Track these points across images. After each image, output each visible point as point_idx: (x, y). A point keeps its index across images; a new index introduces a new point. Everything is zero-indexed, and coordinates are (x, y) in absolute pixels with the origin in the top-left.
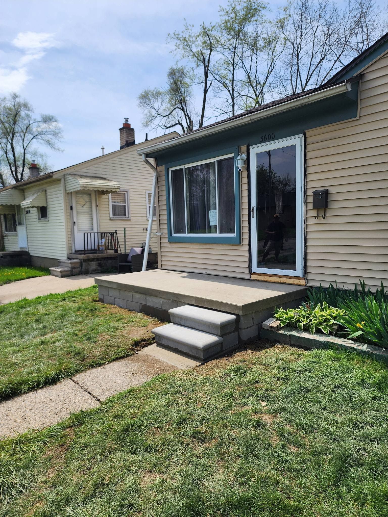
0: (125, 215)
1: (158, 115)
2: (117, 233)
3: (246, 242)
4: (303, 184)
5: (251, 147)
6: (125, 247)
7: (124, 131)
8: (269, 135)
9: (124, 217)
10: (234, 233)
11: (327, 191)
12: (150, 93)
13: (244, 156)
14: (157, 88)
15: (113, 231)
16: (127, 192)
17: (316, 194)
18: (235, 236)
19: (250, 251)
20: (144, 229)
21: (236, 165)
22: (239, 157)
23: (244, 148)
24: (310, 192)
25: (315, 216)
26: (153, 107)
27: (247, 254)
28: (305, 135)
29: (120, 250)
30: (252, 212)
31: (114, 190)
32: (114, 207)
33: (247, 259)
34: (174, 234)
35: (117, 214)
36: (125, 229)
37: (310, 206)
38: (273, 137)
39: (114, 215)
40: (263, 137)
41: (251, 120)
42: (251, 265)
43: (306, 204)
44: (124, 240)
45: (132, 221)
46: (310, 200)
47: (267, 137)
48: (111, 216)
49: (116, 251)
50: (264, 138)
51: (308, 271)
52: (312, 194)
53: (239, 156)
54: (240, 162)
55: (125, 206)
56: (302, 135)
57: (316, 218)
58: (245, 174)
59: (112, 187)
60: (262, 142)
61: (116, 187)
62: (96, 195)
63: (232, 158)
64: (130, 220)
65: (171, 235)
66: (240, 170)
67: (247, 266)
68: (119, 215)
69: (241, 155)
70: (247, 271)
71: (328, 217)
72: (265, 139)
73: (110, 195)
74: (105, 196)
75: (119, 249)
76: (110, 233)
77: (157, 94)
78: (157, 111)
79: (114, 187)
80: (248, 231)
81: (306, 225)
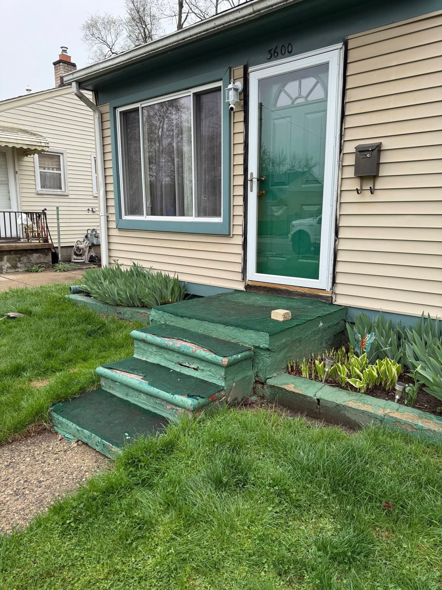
0: (61, 188)
1: (113, 53)
2: (45, 214)
3: (239, 231)
4: (338, 133)
5: (250, 69)
6: (59, 235)
7: (61, 67)
8: (283, 46)
9: (58, 191)
10: (219, 215)
11: (379, 145)
12: (100, 21)
13: (239, 85)
14: (108, 14)
15: (40, 209)
16: (62, 154)
17: (361, 151)
18: (222, 221)
19: (245, 245)
20: (89, 210)
21: (224, 99)
22: (230, 86)
23: (239, 72)
24: (350, 148)
25: (357, 189)
26: (105, 42)
27: (240, 251)
28: (346, 44)
29: (51, 239)
30: (249, 182)
31: (39, 149)
32: (43, 176)
33: (240, 259)
34: (126, 215)
35: (48, 186)
36: (58, 208)
37: (350, 172)
38: (290, 50)
39: (43, 187)
40: (272, 52)
41: (254, 12)
42: (246, 268)
43: (342, 167)
44: (56, 225)
45: (70, 197)
46: (350, 160)
47: (278, 50)
48: (39, 188)
49: (46, 240)
50: (275, 52)
51: (337, 282)
52: (354, 151)
53: (230, 83)
54: (232, 93)
55: (60, 174)
56: (340, 45)
57: (359, 192)
58: (240, 117)
59: (37, 144)
60: (270, 59)
61: (43, 144)
62: (13, 156)
63: (218, 89)
64: (68, 196)
65: (121, 217)
66: (232, 109)
67: (239, 269)
68: (50, 188)
69: (234, 83)
70: (239, 277)
71: (377, 191)
72: (276, 54)
73: (36, 156)
74: (28, 159)
75: (49, 238)
76: (36, 213)
77: (110, 23)
78: (111, 47)
79: (40, 144)
80: (242, 214)
81: (340, 204)
